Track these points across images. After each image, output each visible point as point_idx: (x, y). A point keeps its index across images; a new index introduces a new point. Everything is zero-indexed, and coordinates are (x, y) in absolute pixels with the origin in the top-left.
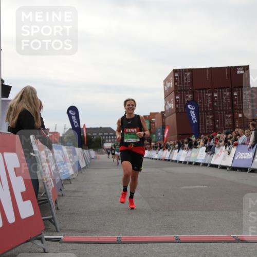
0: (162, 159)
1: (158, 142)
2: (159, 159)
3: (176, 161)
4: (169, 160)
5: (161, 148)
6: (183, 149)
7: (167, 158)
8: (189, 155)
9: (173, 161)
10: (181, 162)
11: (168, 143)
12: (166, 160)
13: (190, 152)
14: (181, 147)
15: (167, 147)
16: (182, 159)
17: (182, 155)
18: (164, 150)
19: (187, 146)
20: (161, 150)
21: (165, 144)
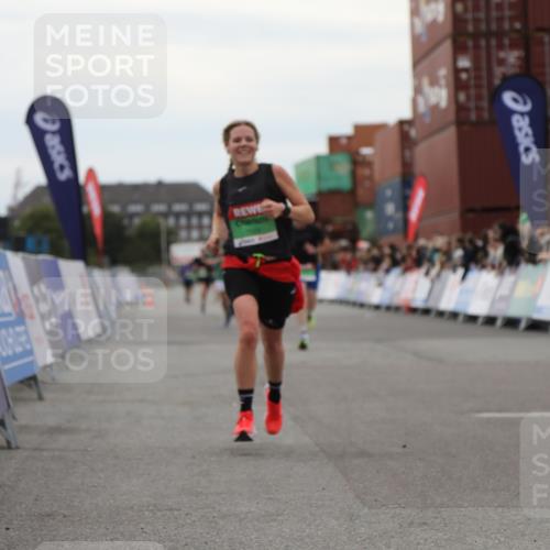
0: (397, 309)
1: (385, 241)
2: (388, 308)
3: (454, 315)
4: (426, 312)
5: (395, 263)
6: (483, 267)
7: (419, 303)
8: (504, 291)
9: (441, 314)
10: (472, 319)
11: (422, 242)
12: (413, 310)
13: (509, 278)
14: (474, 258)
15: (419, 260)
16: (479, 308)
17: (479, 291)
18: (407, 270)
19: (497, 252)
20: (396, 272)
21: (410, 247)
